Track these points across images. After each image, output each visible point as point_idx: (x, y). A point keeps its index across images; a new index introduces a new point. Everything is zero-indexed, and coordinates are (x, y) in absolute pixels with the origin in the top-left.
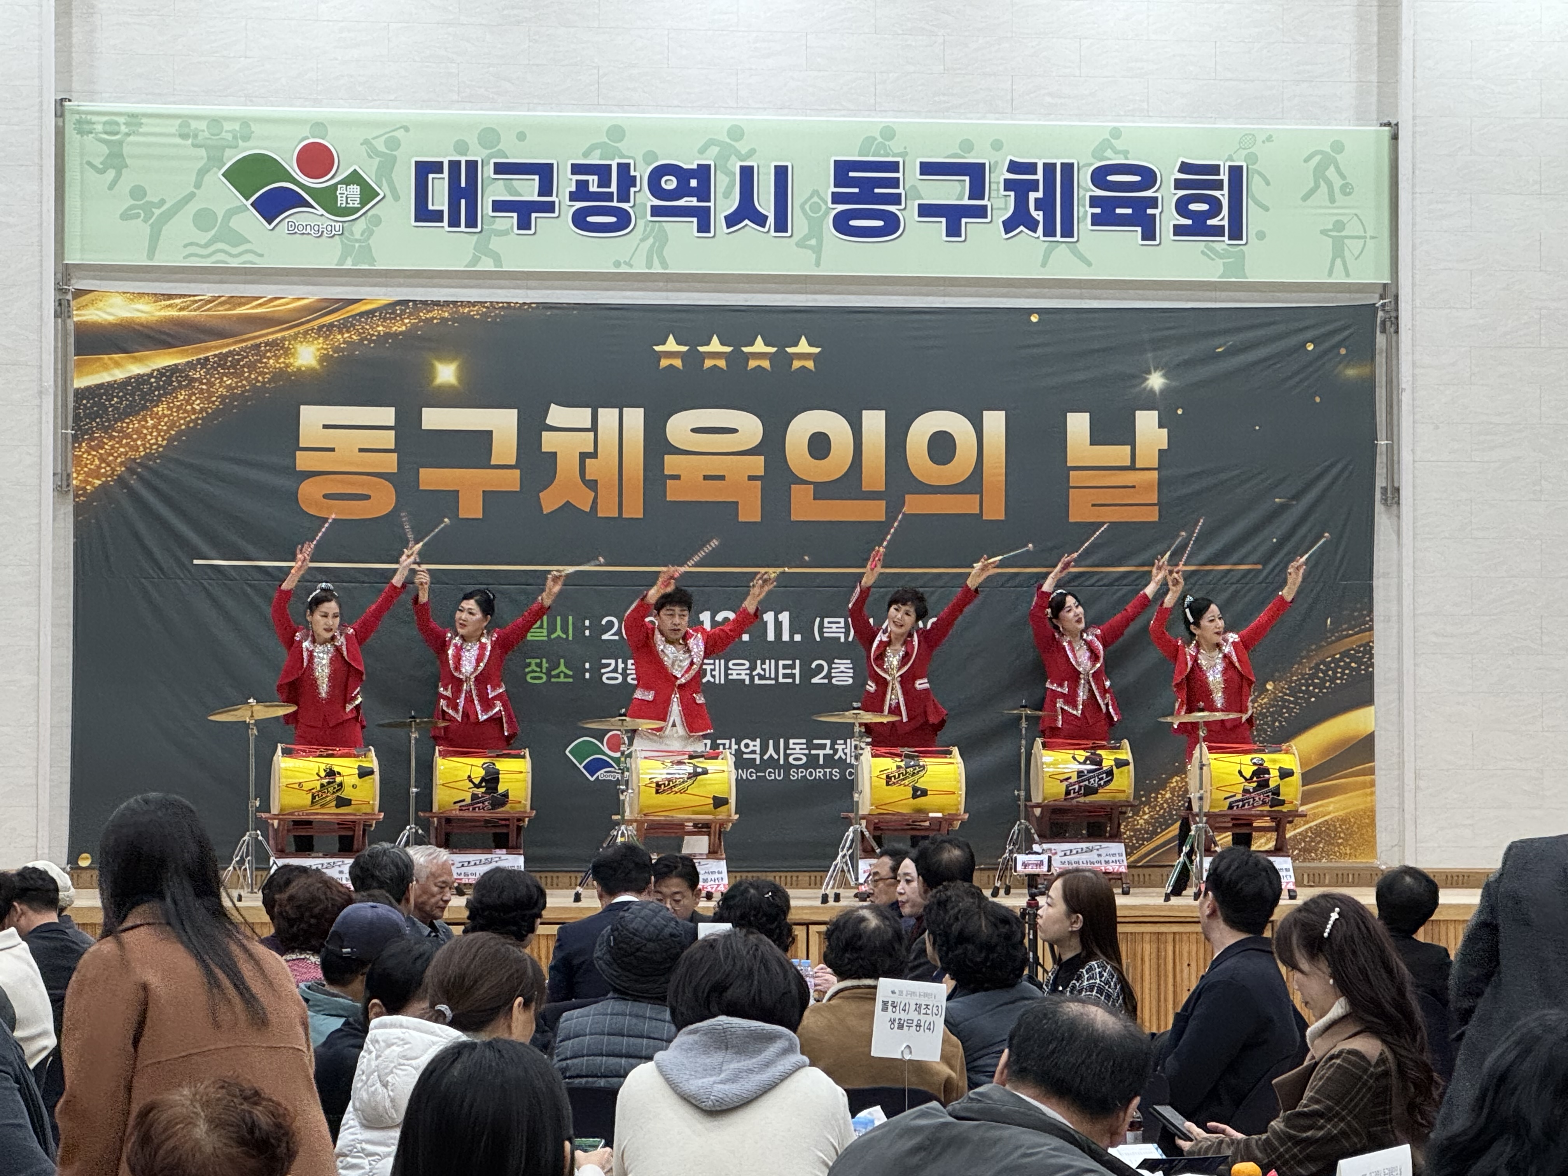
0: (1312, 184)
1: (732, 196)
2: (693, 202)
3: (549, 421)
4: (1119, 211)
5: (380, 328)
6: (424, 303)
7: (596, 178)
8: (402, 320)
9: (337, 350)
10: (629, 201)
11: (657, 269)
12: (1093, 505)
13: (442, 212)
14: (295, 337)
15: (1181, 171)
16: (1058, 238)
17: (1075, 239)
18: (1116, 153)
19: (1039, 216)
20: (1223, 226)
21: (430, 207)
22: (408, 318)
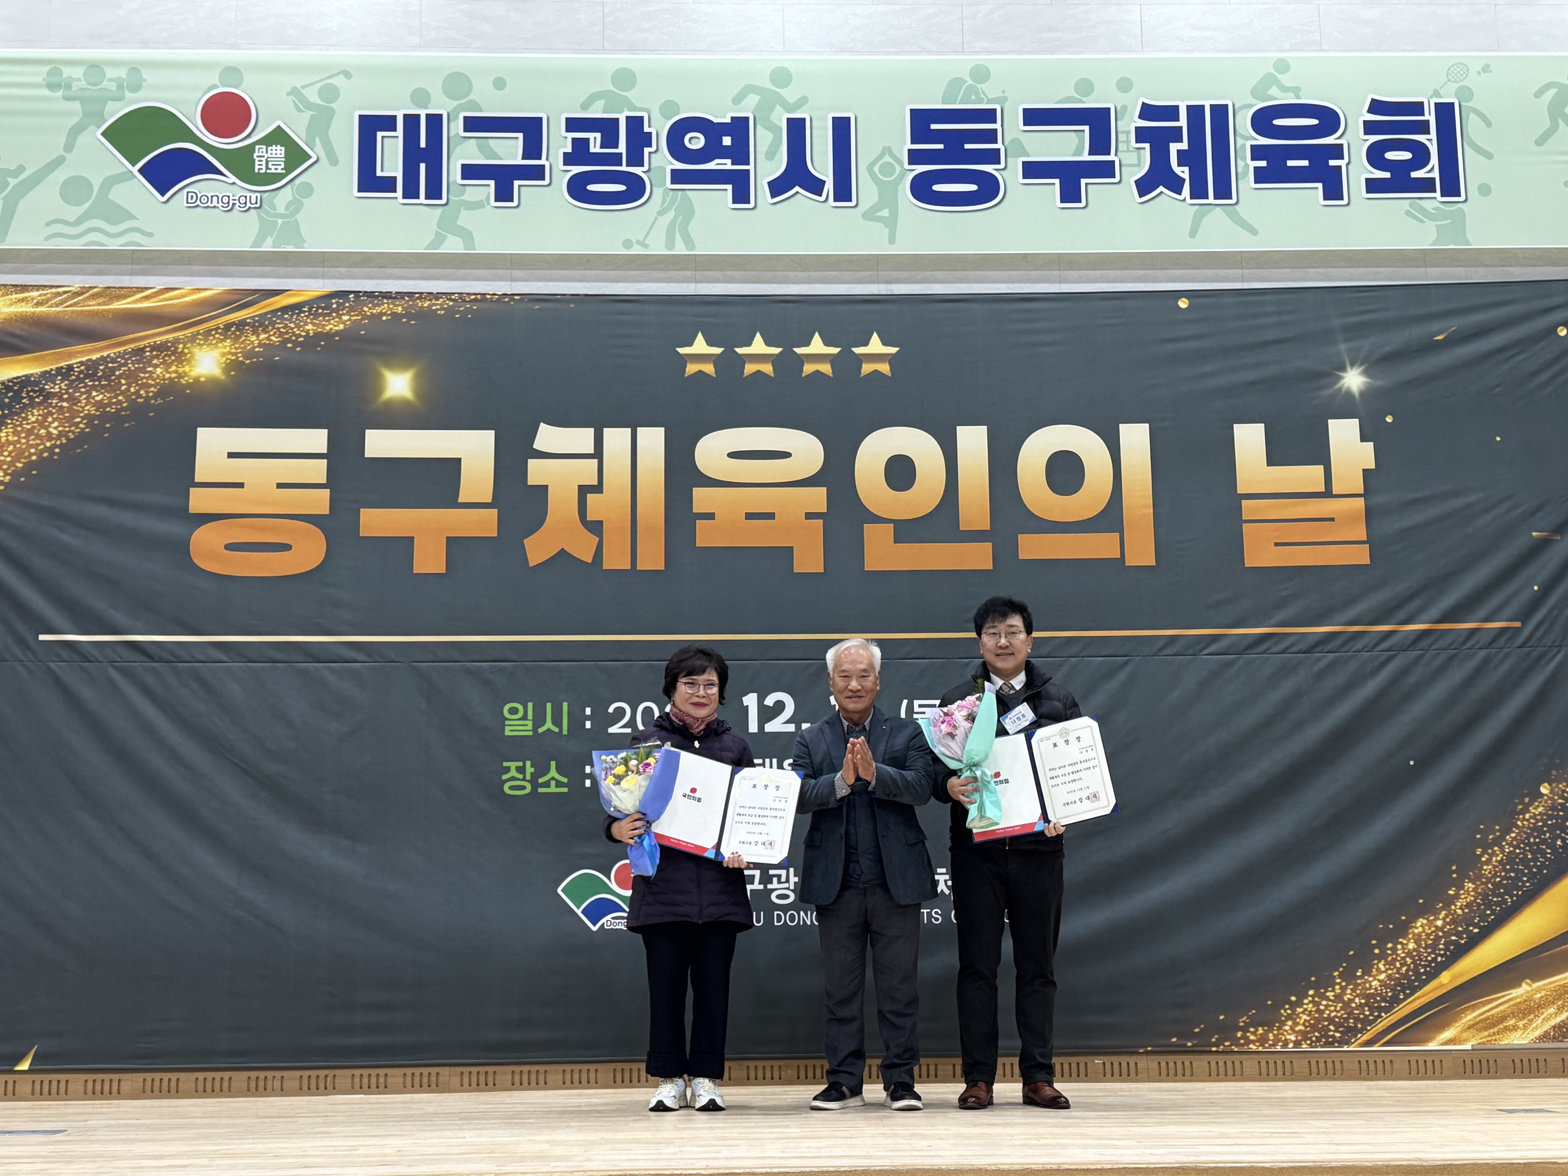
0: (1548, 124)
1: (778, 156)
2: (727, 164)
3: (538, 445)
4: (1291, 163)
5: (310, 327)
6: (370, 295)
7: (598, 135)
8: (339, 316)
9: (249, 355)
10: (642, 165)
11: (680, 249)
12: (1276, 544)
13: (395, 178)
14: (193, 339)
15: (1370, 111)
16: (1211, 199)
17: (1233, 201)
18: (1282, 91)
19: (1183, 172)
20: (1434, 179)
21: (379, 173)
22: (348, 313)
